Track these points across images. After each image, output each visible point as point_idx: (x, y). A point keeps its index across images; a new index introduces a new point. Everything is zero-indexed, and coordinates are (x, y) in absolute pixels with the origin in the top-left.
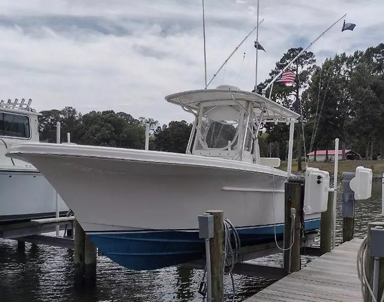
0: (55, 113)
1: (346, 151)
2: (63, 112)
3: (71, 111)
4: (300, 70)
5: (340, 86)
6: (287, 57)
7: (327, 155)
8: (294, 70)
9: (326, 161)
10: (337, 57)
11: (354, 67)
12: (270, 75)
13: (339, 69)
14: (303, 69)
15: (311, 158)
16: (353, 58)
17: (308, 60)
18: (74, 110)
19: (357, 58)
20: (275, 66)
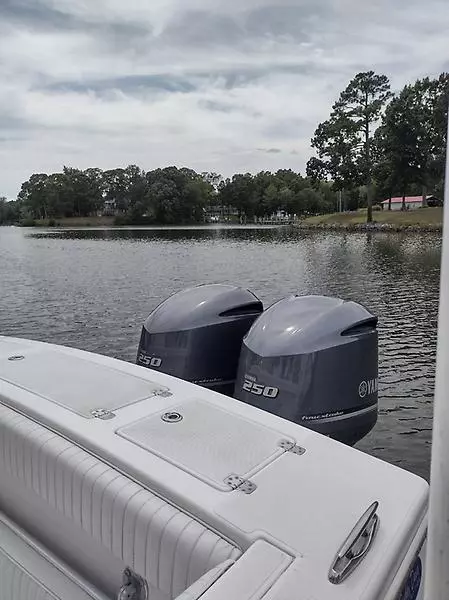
0: (120, 172)
1: (428, 197)
2: (126, 171)
3: (134, 169)
4: (370, 100)
5: (421, 117)
6: (354, 84)
7: (404, 203)
8: (363, 100)
9: (402, 209)
10: (418, 82)
11: (439, 94)
12: (334, 107)
13: (420, 98)
14: (375, 99)
15: (386, 207)
16: (437, 83)
17: (380, 87)
18: (138, 168)
19: (443, 82)
20: (339, 96)
